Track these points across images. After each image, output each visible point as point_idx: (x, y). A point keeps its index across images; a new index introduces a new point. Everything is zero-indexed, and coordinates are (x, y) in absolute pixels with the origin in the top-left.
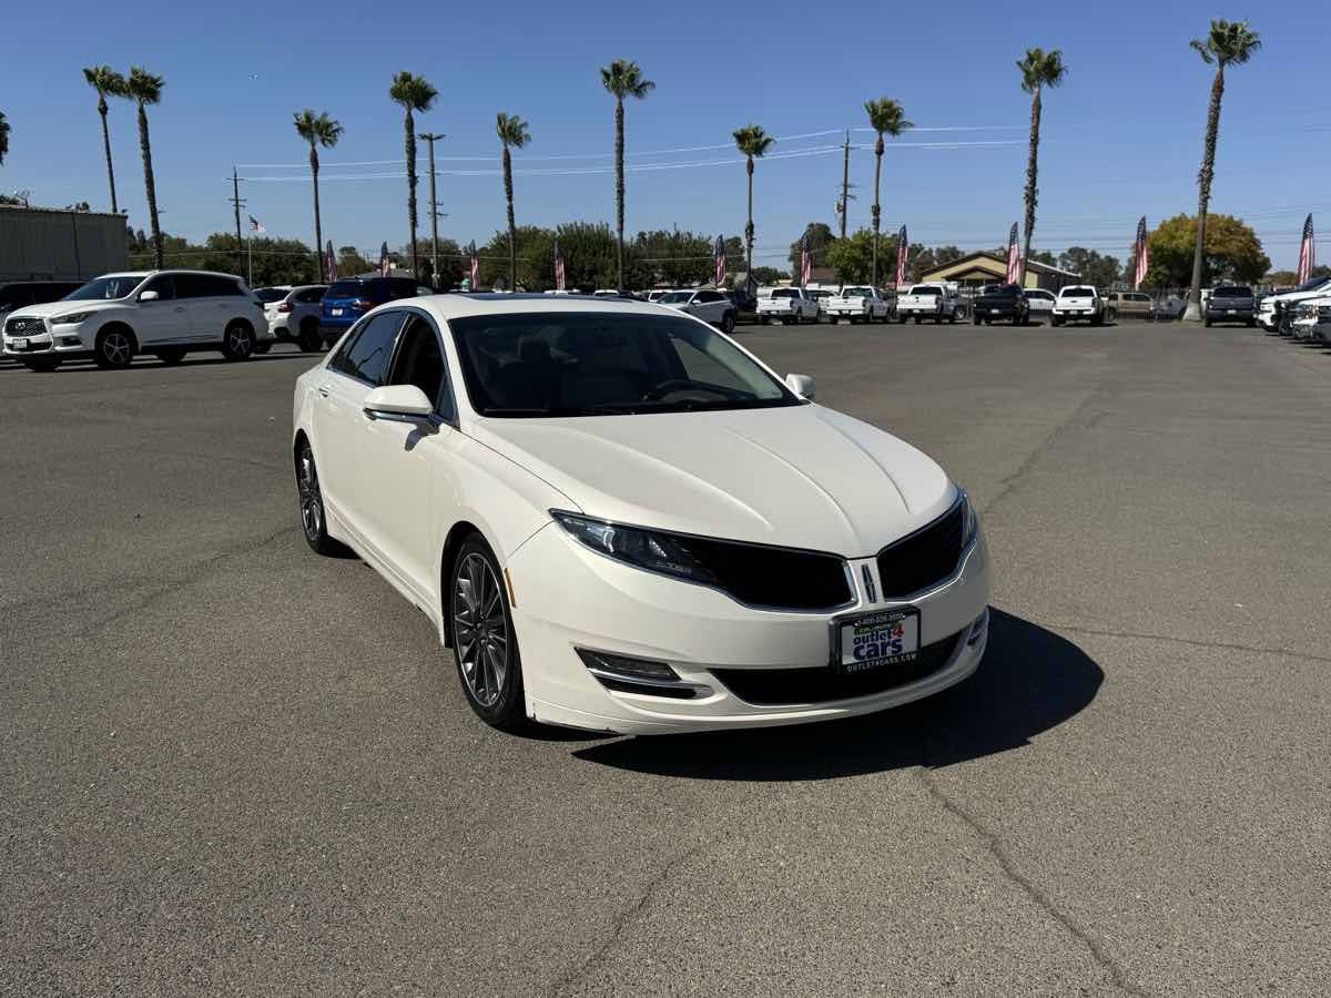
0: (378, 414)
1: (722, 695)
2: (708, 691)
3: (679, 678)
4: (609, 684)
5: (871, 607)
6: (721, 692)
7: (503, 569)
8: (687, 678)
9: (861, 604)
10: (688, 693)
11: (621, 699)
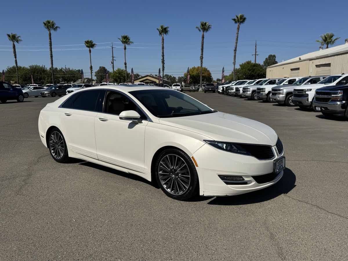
0: (123, 119)
1: (254, 183)
2: (250, 182)
3: (244, 180)
4: (227, 183)
5: (278, 157)
6: (254, 182)
7: (191, 158)
8: (246, 179)
9: (276, 157)
10: (246, 183)
11: (231, 187)
